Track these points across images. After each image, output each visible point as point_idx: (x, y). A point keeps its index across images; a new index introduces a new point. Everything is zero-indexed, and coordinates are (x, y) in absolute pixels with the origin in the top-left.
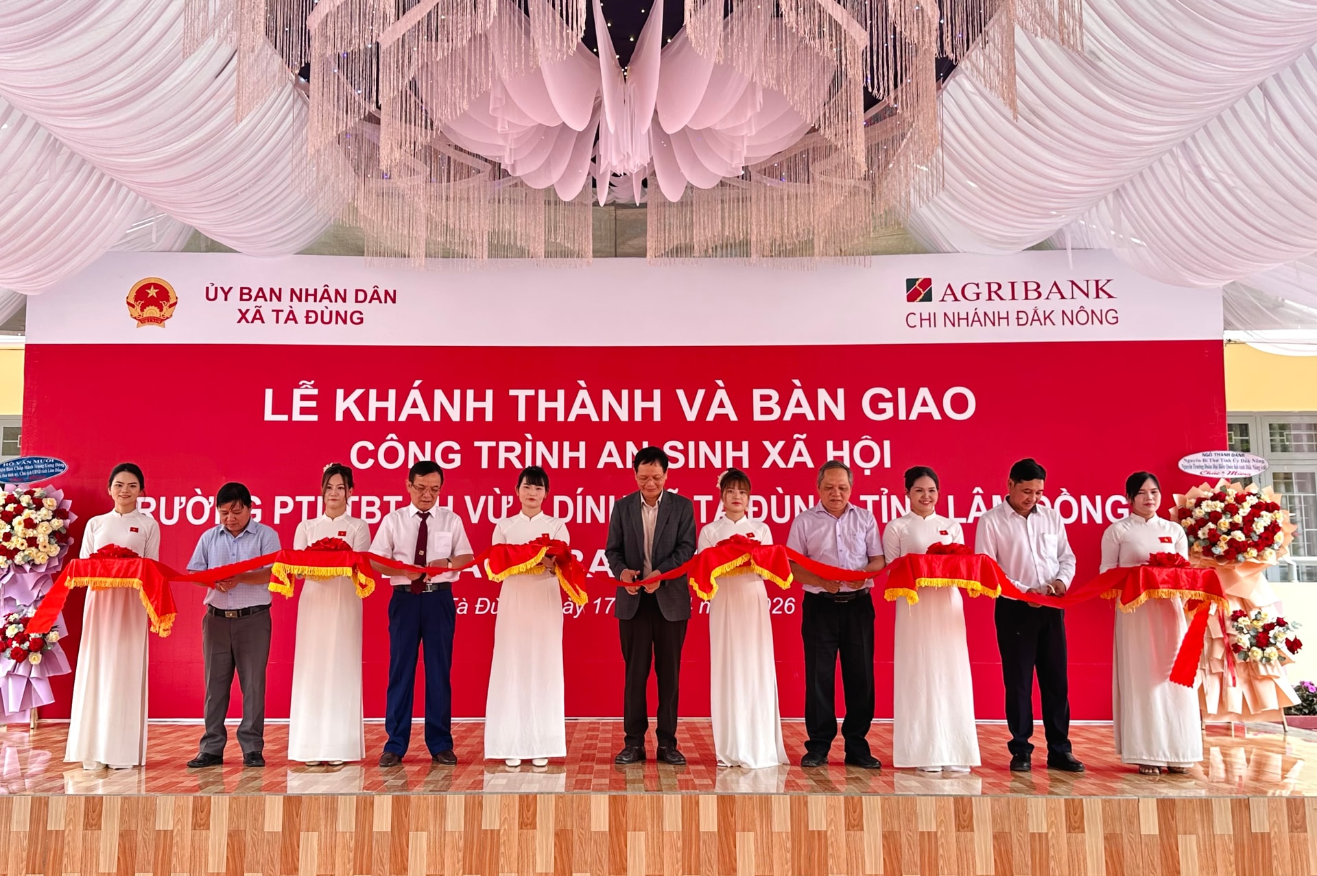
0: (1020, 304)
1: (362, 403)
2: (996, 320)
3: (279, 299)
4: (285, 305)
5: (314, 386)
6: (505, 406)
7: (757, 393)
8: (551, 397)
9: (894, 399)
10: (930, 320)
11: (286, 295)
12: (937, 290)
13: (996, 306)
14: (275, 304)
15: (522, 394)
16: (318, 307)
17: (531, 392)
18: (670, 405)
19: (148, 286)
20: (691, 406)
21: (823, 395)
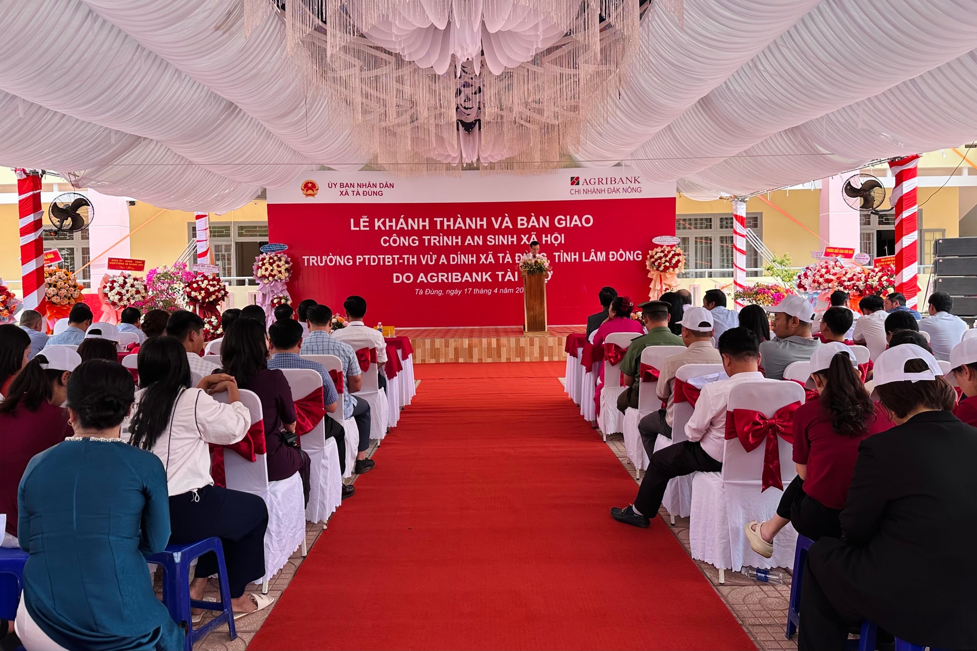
0: (609, 186)
1: (384, 223)
2: (600, 191)
3: (353, 187)
4: (356, 189)
5: (367, 218)
6: (433, 224)
7: (519, 218)
8: (449, 221)
9: (566, 220)
10: (579, 192)
11: (356, 185)
12: (581, 181)
13: (601, 187)
14: (352, 189)
15: (438, 220)
16: (367, 190)
17: (442, 219)
18: (490, 223)
19: (308, 183)
20: (497, 223)
21: (542, 219)
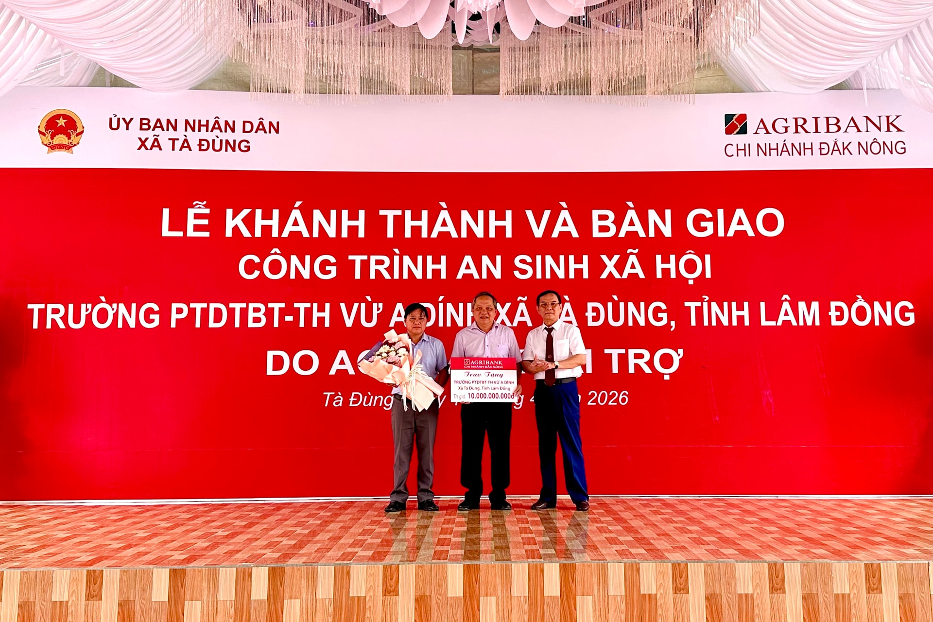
0: (823, 136)
1: (249, 222)
2: (801, 150)
3: (175, 129)
4: (180, 134)
5: (206, 206)
6: (376, 224)
7: (596, 213)
8: (416, 217)
9: (714, 219)
10: (746, 150)
11: (181, 126)
12: (752, 124)
13: (801, 138)
14: (172, 134)
15: (390, 214)
16: (210, 136)
17: (399, 212)
18: (520, 223)
19: (58, 117)
20: (538, 225)
21: (653, 215)
